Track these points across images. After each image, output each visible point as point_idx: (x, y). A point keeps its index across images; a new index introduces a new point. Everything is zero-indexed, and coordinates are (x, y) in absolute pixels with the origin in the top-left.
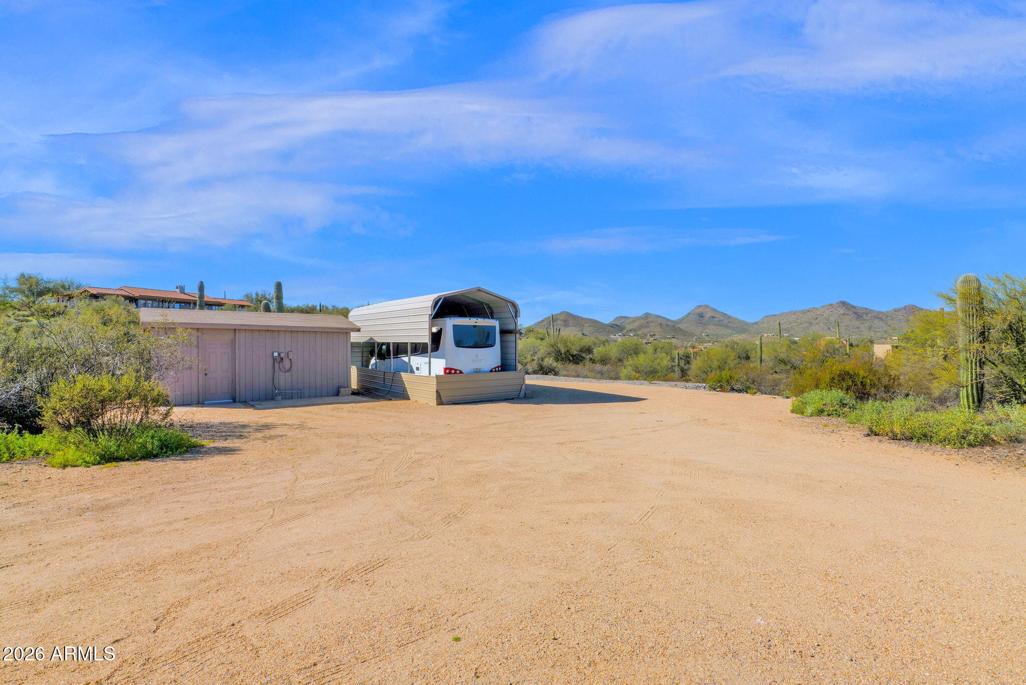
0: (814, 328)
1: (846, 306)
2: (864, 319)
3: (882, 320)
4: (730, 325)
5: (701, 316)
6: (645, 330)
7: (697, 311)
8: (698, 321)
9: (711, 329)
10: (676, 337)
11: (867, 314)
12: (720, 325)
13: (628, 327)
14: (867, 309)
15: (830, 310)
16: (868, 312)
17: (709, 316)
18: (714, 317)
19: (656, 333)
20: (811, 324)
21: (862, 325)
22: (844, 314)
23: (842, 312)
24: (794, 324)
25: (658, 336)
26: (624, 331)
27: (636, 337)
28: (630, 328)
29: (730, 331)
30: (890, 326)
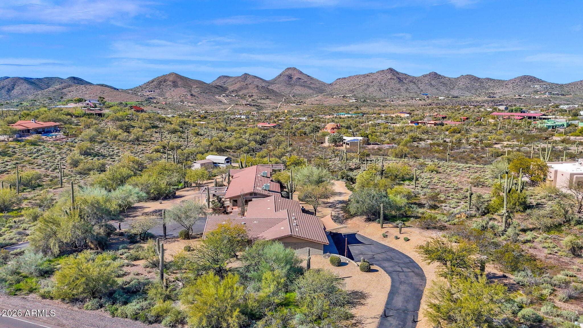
0: (370, 90)
1: (393, 72)
2: (404, 83)
3: (415, 83)
4: (312, 86)
5: (290, 77)
6: (245, 92)
7: (287, 73)
8: (287, 82)
9: (298, 90)
10: (269, 97)
11: (406, 79)
12: (304, 86)
13: (231, 88)
14: (406, 75)
15: (382, 75)
16: (407, 76)
17: (296, 77)
18: (300, 79)
19: (254, 94)
20: (368, 86)
21: (401, 88)
22: (391, 78)
23: (390, 77)
24: (358, 86)
25: (256, 97)
26: (227, 92)
27: (237, 98)
28: (232, 89)
29: (311, 91)
30: (419, 88)
